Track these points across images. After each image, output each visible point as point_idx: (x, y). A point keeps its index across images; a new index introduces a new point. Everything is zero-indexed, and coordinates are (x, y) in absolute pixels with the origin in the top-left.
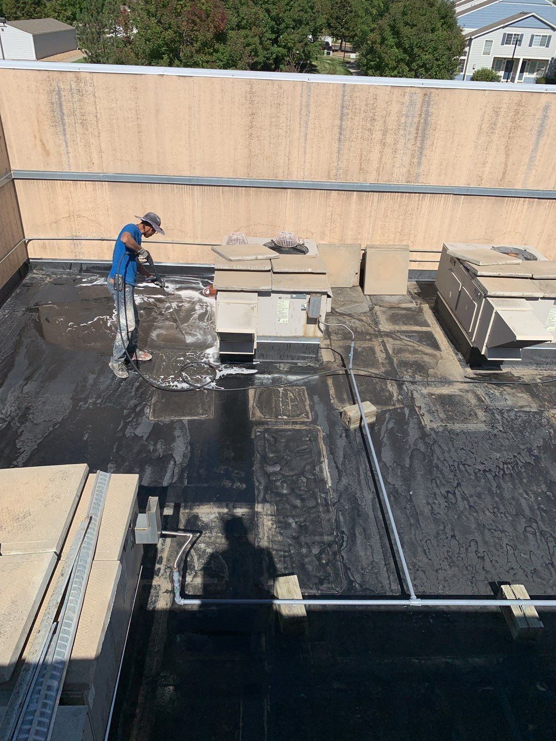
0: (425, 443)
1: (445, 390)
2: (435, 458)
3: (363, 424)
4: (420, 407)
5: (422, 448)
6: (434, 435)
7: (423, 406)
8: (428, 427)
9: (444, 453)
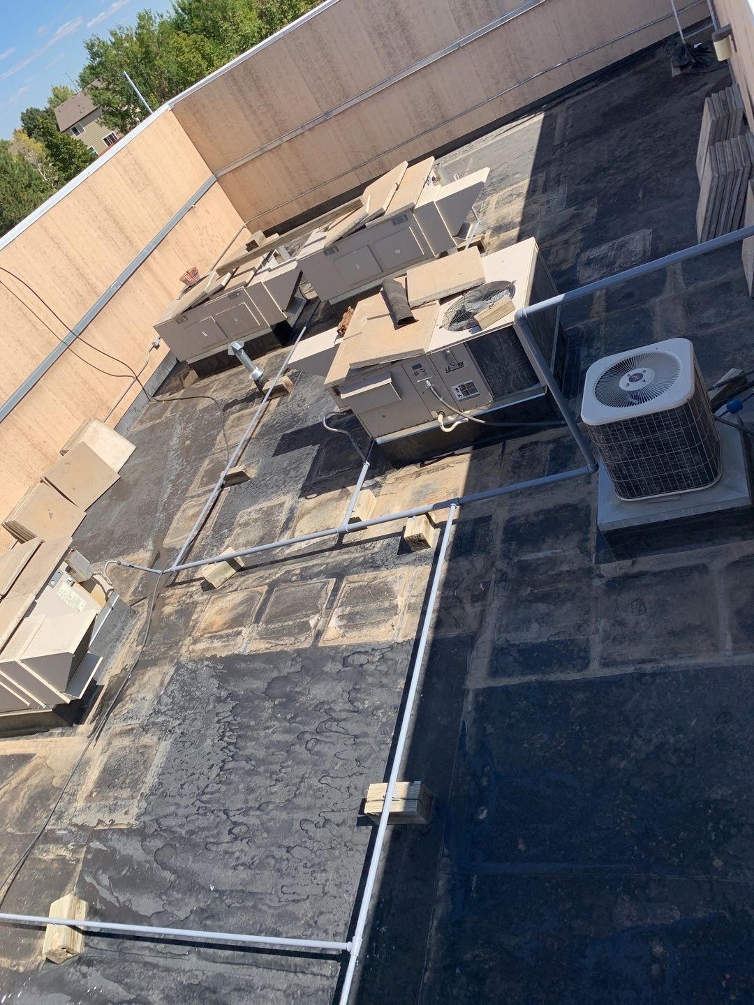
0: (153, 836)
1: (94, 774)
2: (178, 829)
3: (82, 928)
4: (100, 822)
5: (157, 843)
6: (147, 818)
7: (100, 816)
8: (133, 822)
9: (176, 815)
